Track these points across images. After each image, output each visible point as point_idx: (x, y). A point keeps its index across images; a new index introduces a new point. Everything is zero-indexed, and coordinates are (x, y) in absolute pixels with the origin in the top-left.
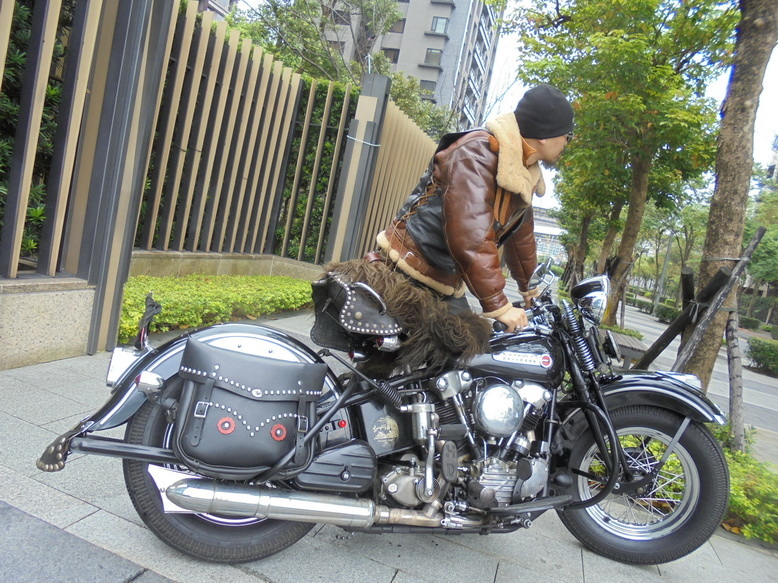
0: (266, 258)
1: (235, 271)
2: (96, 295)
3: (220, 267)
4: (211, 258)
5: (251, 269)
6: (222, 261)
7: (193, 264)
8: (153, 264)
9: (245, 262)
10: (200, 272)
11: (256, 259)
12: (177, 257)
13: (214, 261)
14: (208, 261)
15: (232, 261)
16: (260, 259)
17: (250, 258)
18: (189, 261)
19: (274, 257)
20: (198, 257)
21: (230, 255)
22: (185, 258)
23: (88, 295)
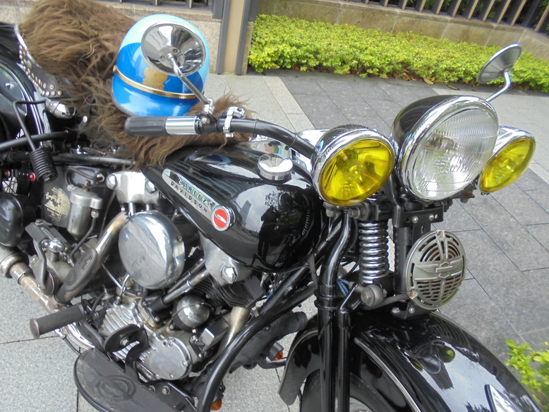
0: (514, 30)
1: (465, 37)
2: (221, 26)
3: (445, 31)
4: (435, 19)
5: (489, 38)
6: (449, 25)
7: (412, 23)
8: (363, 16)
9: (481, 31)
10: (420, 32)
11: (497, 29)
12: (394, 14)
13: (438, 23)
14: (431, 23)
15: (463, 27)
16: (503, 29)
17: (491, 27)
18: (406, 19)
19: (526, 30)
20: (418, 17)
21: (467, 21)
22: (402, 15)
23: (216, 26)
